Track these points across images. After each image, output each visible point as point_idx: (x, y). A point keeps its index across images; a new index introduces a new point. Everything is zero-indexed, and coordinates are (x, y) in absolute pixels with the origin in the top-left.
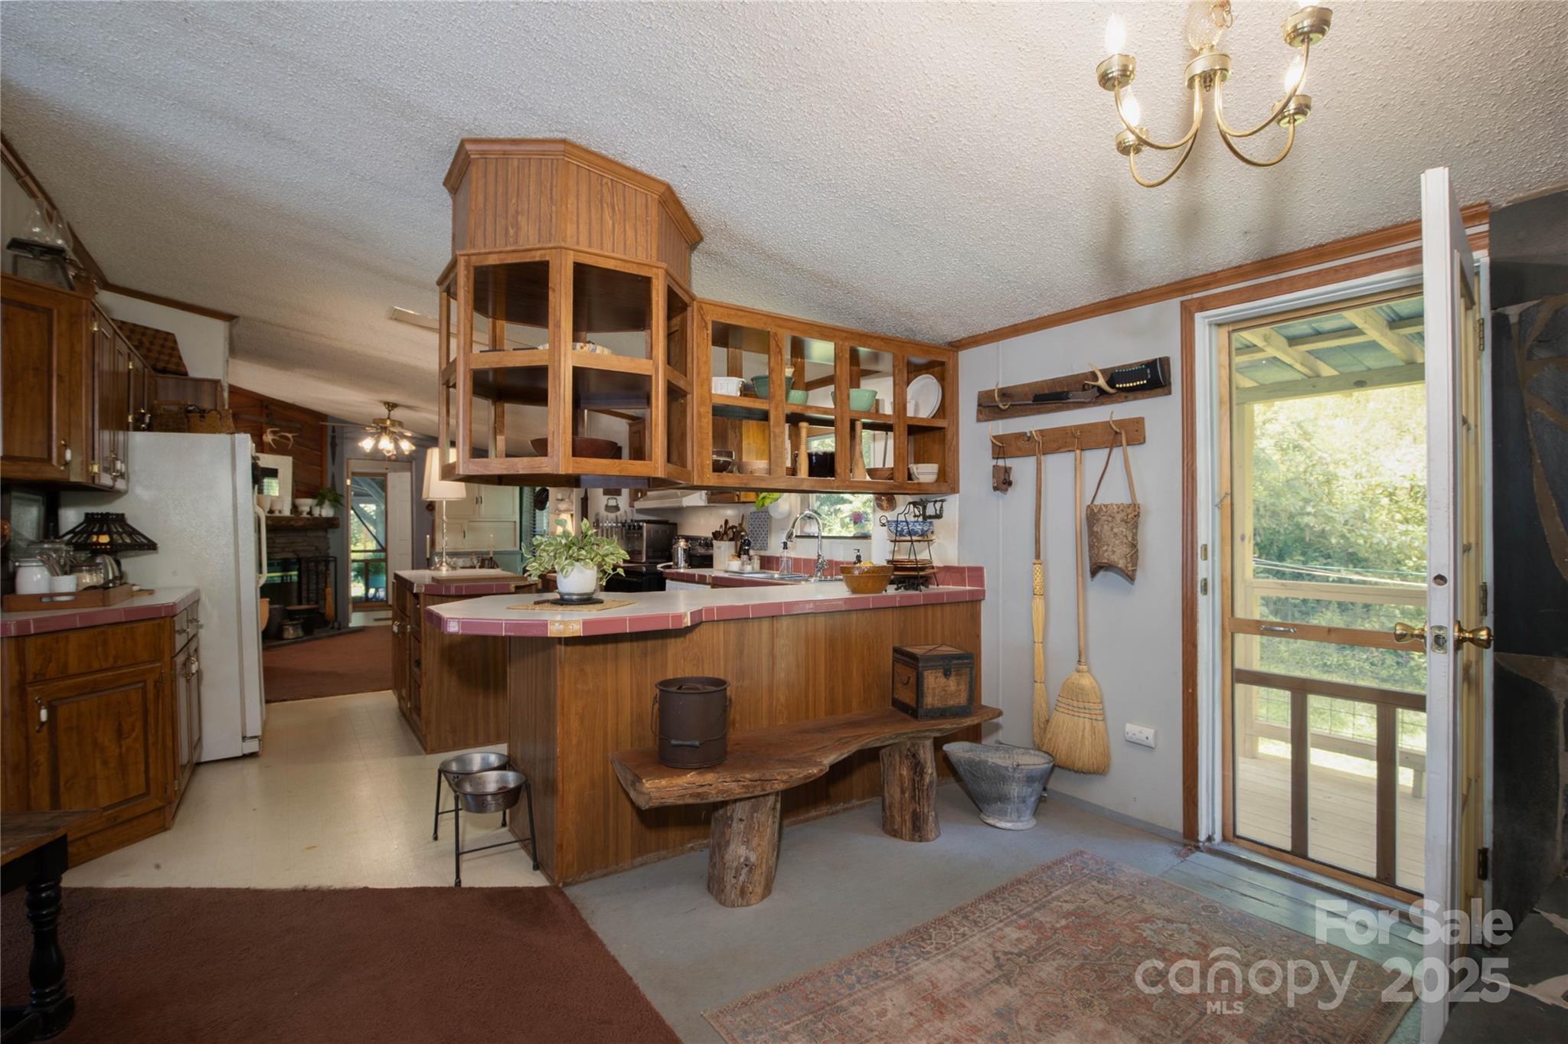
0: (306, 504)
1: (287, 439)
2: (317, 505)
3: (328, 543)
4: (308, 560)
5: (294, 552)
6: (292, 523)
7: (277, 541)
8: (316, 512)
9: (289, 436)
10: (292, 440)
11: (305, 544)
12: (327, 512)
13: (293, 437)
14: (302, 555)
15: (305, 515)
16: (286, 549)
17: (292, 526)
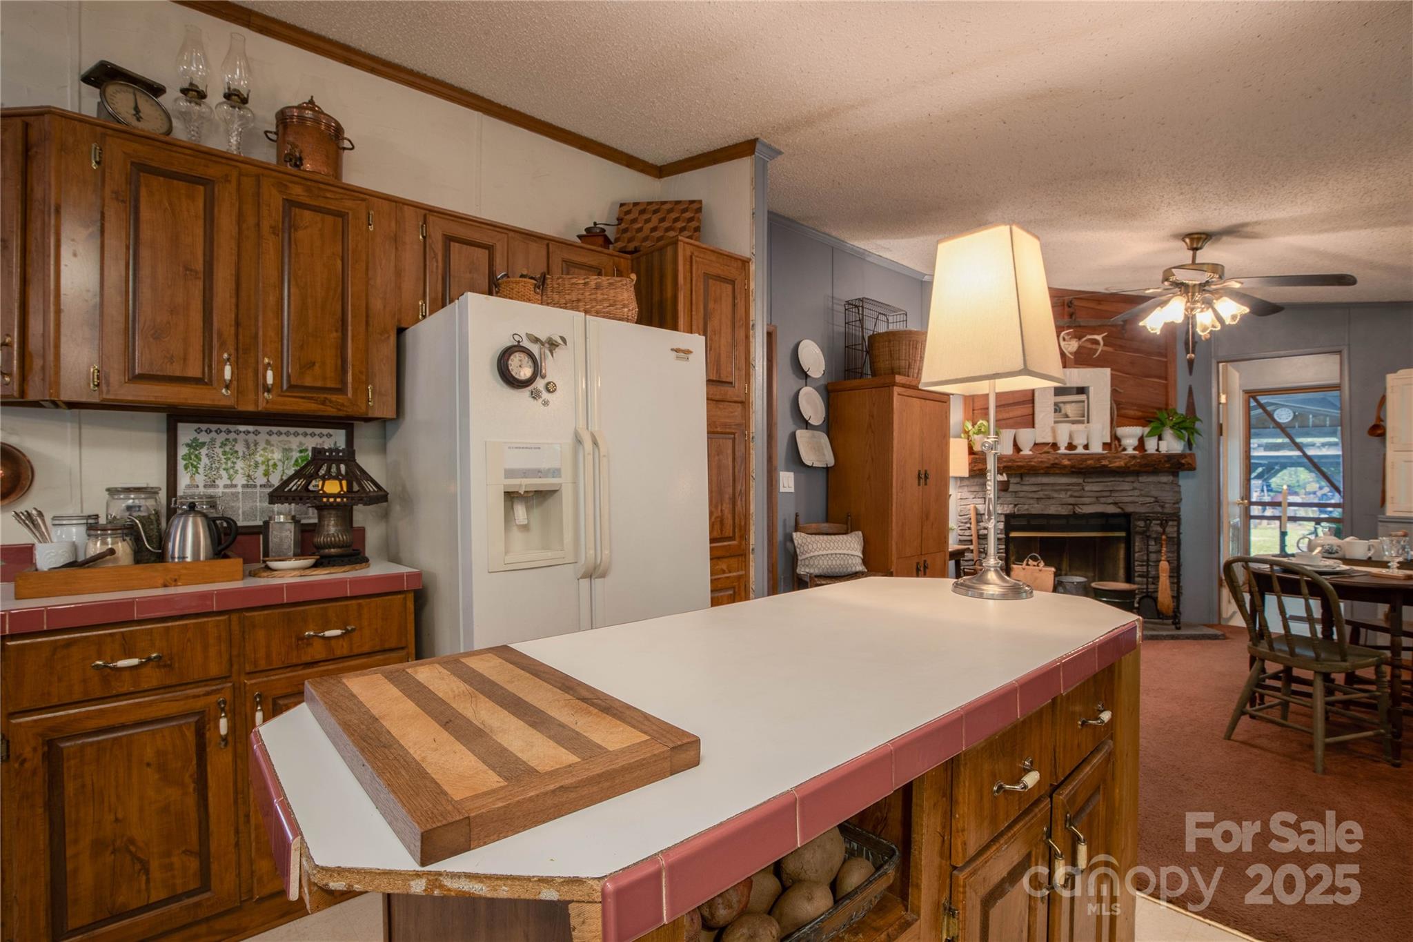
0: (1130, 435)
1: (1096, 342)
2: (1150, 435)
3: (1179, 492)
4: (1141, 517)
5: (1115, 504)
6: (1104, 462)
7: (1087, 488)
8: (1151, 445)
9: (1099, 338)
10: (1102, 343)
11: (1136, 493)
12: (1171, 444)
13: (1103, 338)
14: (1130, 509)
15: (1130, 451)
16: (1102, 500)
17: (1104, 466)
